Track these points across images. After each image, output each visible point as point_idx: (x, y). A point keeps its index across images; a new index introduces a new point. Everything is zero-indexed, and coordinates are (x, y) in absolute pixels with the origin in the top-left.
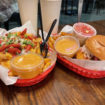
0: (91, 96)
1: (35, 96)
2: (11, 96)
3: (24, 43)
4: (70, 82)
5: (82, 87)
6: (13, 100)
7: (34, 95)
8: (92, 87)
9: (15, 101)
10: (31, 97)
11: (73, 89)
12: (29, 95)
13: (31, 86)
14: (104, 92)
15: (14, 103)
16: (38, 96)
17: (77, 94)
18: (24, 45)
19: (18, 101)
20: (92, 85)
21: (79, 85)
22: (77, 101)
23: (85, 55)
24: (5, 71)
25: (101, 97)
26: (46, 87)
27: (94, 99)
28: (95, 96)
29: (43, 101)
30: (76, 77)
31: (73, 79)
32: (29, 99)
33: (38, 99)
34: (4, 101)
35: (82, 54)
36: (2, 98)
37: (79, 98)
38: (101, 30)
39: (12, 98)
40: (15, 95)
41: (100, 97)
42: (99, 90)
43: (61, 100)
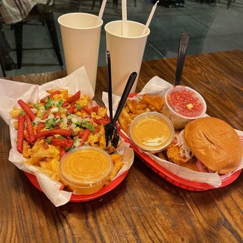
0: (184, 222)
1: (96, 219)
2: (59, 217)
3: (78, 126)
4: (153, 197)
5: (172, 206)
6: (63, 226)
7: (94, 217)
8: (187, 207)
9: (66, 226)
10: (91, 220)
11: (158, 209)
12: (87, 218)
13: (90, 202)
14: (206, 216)
15: (64, 231)
16: (101, 220)
17: (163, 218)
18: (78, 129)
19: (70, 227)
20: (188, 204)
21: (168, 203)
22: (162, 231)
23: (181, 152)
24: (55, 185)
25: (201, 224)
26: (114, 205)
27: (188, 227)
28: (190, 223)
29: (109, 228)
30: (163, 187)
31: (159, 190)
32: (87, 224)
33: (101, 224)
34: (48, 226)
35: (177, 149)
36: (45, 221)
37: (166, 225)
38: (223, 80)
39: (61, 222)
40: (65, 217)
41: (198, 225)
42: (198, 212)
43: (138, 227)
